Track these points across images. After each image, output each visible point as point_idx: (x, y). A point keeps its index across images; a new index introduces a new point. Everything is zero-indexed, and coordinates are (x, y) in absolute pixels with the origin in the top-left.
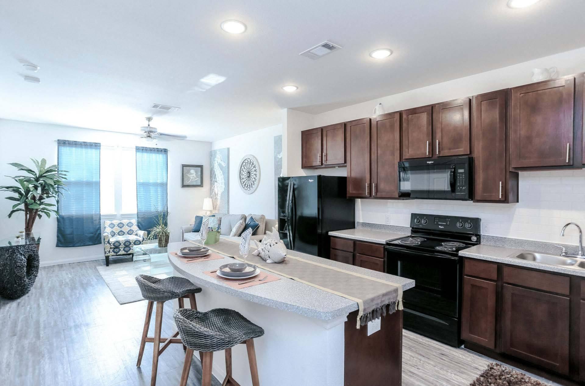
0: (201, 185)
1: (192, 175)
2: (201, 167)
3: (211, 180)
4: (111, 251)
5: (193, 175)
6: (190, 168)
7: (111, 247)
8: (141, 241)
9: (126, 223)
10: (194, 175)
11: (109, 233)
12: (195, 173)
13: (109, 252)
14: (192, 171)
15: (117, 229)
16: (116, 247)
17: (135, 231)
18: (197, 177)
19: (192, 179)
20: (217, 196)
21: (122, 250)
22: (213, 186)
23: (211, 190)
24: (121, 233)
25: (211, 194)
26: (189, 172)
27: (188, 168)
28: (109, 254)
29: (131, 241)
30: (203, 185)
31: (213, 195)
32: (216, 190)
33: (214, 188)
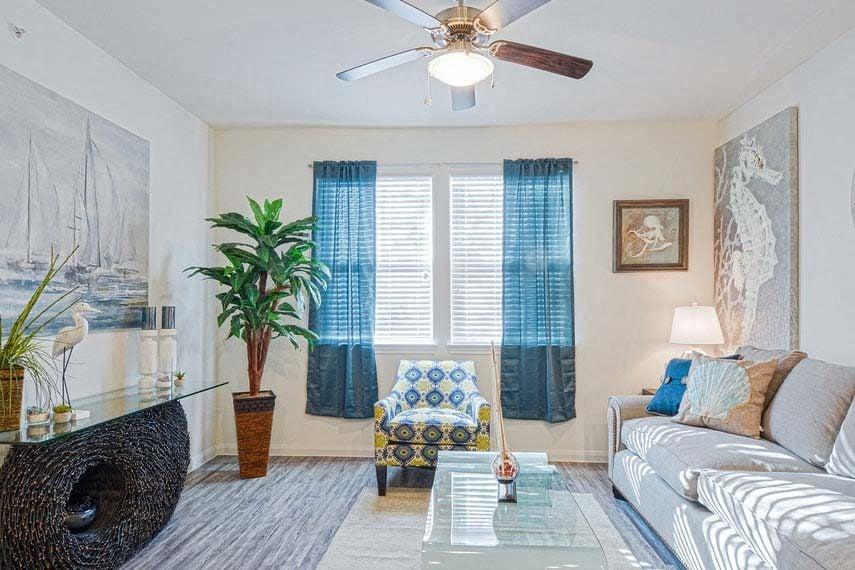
0: (681, 265)
1: (651, 234)
2: (683, 205)
3: (718, 248)
4: (390, 452)
5: (655, 232)
6: (645, 210)
7: (391, 439)
8: (472, 430)
9: (450, 371)
10: (658, 234)
11: (403, 397)
12: (659, 227)
13: (385, 454)
14: (651, 221)
15: (424, 386)
16: (404, 443)
17: (467, 396)
18: (667, 239)
19: (650, 246)
20: (740, 298)
21: (418, 452)
22: (727, 267)
23: (716, 278)
24: (435, 399)
25: (716, 293)
26: (638, 223)
27: (637, 211)
28: (383, 462)
29: (443, 429)
30: (687, 265)
31: (726, 294)
32: (736, 276)
33: (728, 272)
